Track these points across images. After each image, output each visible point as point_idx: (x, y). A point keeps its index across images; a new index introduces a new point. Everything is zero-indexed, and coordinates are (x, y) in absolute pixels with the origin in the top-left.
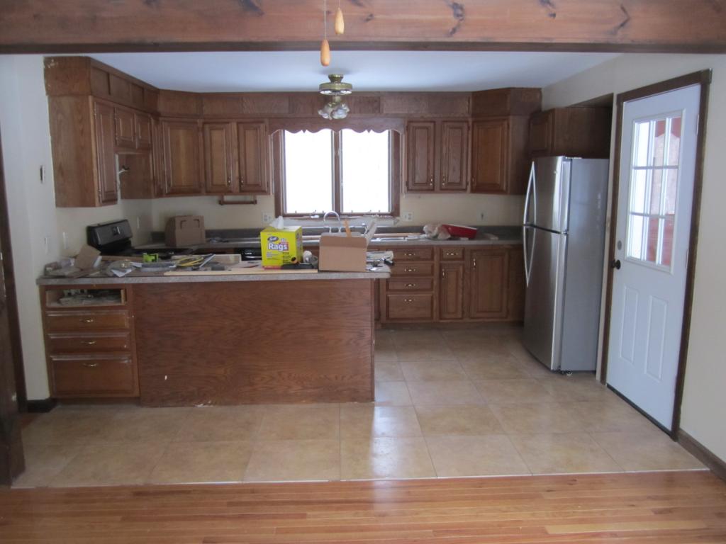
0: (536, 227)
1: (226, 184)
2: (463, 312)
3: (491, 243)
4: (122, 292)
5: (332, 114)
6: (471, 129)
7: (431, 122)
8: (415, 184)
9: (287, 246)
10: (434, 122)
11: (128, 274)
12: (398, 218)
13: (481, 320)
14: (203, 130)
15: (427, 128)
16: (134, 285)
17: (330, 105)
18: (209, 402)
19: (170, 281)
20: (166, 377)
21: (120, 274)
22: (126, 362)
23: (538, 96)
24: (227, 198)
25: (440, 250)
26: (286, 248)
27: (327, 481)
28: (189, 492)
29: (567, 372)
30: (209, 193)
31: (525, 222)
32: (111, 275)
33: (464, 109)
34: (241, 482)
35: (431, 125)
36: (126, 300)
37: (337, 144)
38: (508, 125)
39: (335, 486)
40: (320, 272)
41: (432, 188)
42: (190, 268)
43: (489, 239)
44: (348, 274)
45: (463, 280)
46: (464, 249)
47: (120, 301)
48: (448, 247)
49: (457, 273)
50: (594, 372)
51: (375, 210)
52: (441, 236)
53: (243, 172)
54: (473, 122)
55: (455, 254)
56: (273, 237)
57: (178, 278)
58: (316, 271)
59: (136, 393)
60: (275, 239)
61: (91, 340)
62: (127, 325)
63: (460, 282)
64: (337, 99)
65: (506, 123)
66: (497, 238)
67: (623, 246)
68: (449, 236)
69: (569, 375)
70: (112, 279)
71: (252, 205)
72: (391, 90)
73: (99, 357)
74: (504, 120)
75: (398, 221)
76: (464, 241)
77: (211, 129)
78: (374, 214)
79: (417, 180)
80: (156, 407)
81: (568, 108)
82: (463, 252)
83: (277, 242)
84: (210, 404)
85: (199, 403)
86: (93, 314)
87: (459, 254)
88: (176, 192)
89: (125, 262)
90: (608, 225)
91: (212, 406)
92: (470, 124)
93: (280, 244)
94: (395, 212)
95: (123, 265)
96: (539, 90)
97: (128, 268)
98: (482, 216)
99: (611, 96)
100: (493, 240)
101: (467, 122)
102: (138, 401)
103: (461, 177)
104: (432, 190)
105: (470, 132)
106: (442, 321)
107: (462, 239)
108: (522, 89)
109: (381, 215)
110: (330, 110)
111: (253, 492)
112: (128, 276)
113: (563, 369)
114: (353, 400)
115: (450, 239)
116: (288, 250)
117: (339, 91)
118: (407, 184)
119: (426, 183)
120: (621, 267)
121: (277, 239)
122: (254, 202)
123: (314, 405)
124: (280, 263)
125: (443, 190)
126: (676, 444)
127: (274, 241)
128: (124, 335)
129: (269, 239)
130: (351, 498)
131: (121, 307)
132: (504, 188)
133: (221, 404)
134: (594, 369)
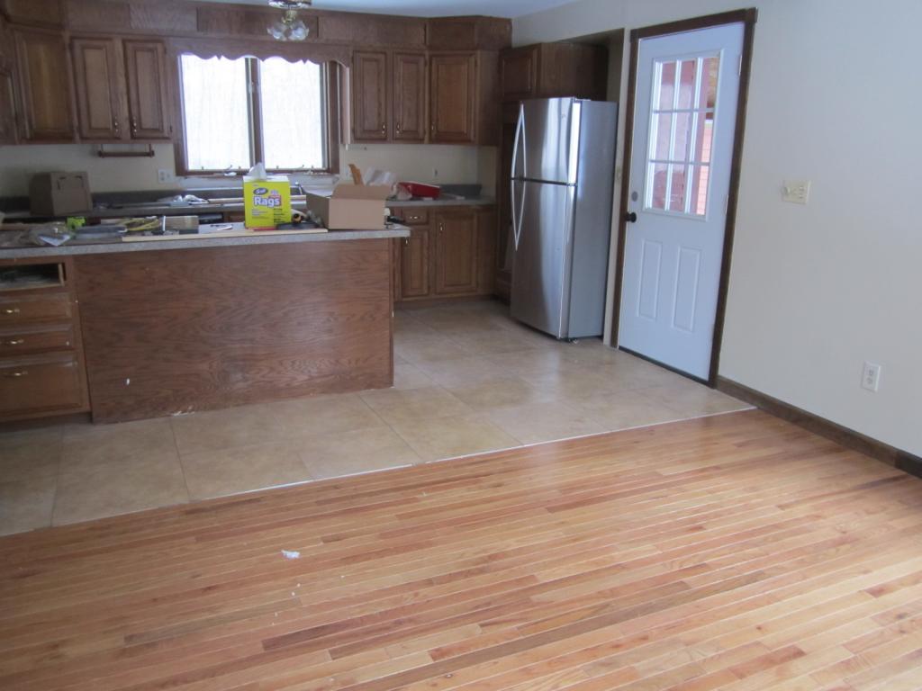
0: (526, 180)
1: (111, 127)
2: (429, 288)
3: (459, 203)
4: (60, 267)
5: (287, 33)
6: (428, 64)
7: (381, 53)
8: (364, 131)
9: (280, 201)
10: (385, 53)
11: (65, 242)
12: (337, 175)
13: (449, 296)
14: (71, 47)
15: (376, 60)
16: (77, 258)
17: (284, 22)
18: (190, 408)
19: (133, 249)
20: (128, 381)
21: (56, 242)
22: (70, 364)
23: (508, 28)
24: (107, 148)
25: (402, 213)
26: (278, 203)
27: (411, 465)
28: (257, 500)
29: (574, 339)
30: (84, 139)
31: (513, 176)
32: (42, 244)
33: (418, 38)
34: (312, 481)
35: (382, 57)
36: (65, 278)
37: (253, 77)
38: (476, 62)
39: (422, 469)
40: (330, 231)
41: (384, 136)
42: (149, 233)
43: (454, 198)
44: (364, 233)
45: (428, 249)
46: (428, 210)
47: (58, 281)
48: (411, 208)
49: (422, 240)
50: (601, 337)
51: (308, 166)
52: (399, 197)
53: (134, 111)
54: (431, 57)
55: (419, 218)
56: (261, 189)
57: (143, 244)
58: (326, 231)
59: (86, 408)
60: (264, 191)
61: (14, 338)
62: (69, 313)
63: (425, 252)
64: (292, 13)
65: (473, 59)
66: (463, 198)
67: (639, 198)
68: (410, 196)
69: (575, 342)
70: (45, 249)
71: (148, 158)
72: (332, 9)
73: (28, 361)
74: (471, 55)
75: (338, 179)
76: (428, 202)
77: (83, 48)
78: (306, 171)
79: (367, 126)
80: (116, 422)
81: (555, 44)
82: (428, 215)
83: (266, 196)
84: (191, 411)
85: (176, 411)
86: (17, 301)
87: (423, 217)
88: (40, 137)
89: (57, 226)
90: (619, 175)
91: (193, 413)
92: (427, 57)
93: (270, 197)
94: (332, 167)
95: (56, 230)
96: (508, 21)
97: (65, 233)
98: (436, 173)
99: (622, 31)
100: (460, 200)
101: (424, 55)
102: (89, 418)
103: (418, 125)
104: (383, 140)
105: (427, 68)
106: (404, 299)
107: (426, 199)
108: (490, 19)
109: (316, 171)
110: (284, 28)
111: (336, 487)
112: (68, 244)
113: (570, 336)
114: (369, 386)
115: (411, 199)
116: (280, 205)
117: (295, 3)
118: (353, 131)
119: (378, 130)
120: (637, 219)
121: (267, 191)
122: (151, 154)
123: (324, 398)
124: (270, 223)
125: (396, 140)
126: (715, 391)
127: (263, 194)
128: (66, 328)
129: (255, 192)
130: (450, 477)
131: (59, 290)
132: (472, 138)
133: (205, 409)
134: (599, 334)
